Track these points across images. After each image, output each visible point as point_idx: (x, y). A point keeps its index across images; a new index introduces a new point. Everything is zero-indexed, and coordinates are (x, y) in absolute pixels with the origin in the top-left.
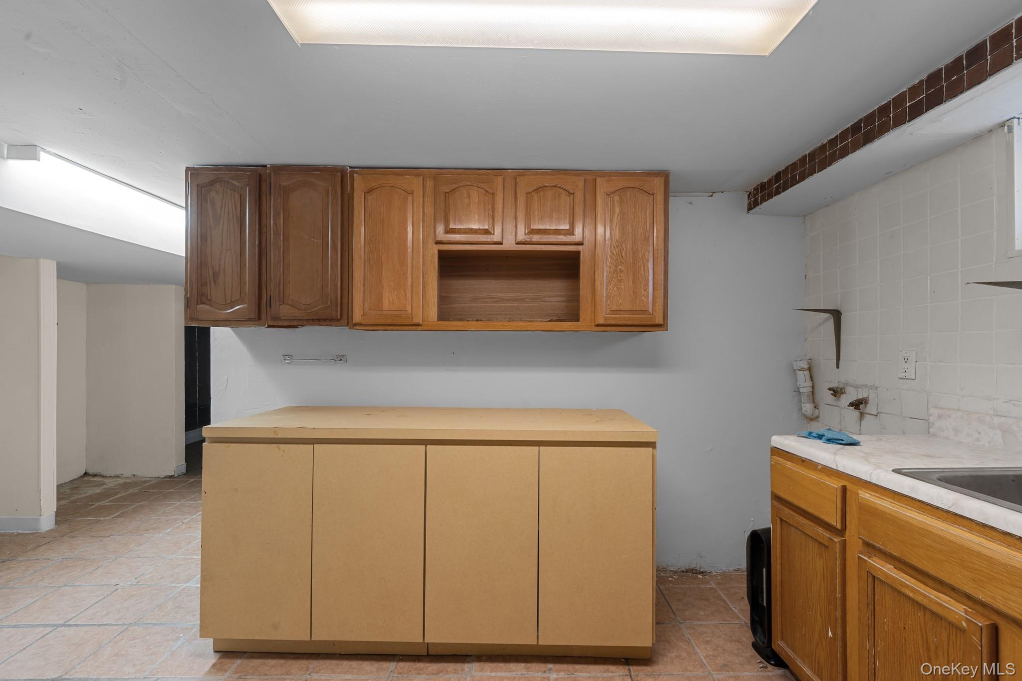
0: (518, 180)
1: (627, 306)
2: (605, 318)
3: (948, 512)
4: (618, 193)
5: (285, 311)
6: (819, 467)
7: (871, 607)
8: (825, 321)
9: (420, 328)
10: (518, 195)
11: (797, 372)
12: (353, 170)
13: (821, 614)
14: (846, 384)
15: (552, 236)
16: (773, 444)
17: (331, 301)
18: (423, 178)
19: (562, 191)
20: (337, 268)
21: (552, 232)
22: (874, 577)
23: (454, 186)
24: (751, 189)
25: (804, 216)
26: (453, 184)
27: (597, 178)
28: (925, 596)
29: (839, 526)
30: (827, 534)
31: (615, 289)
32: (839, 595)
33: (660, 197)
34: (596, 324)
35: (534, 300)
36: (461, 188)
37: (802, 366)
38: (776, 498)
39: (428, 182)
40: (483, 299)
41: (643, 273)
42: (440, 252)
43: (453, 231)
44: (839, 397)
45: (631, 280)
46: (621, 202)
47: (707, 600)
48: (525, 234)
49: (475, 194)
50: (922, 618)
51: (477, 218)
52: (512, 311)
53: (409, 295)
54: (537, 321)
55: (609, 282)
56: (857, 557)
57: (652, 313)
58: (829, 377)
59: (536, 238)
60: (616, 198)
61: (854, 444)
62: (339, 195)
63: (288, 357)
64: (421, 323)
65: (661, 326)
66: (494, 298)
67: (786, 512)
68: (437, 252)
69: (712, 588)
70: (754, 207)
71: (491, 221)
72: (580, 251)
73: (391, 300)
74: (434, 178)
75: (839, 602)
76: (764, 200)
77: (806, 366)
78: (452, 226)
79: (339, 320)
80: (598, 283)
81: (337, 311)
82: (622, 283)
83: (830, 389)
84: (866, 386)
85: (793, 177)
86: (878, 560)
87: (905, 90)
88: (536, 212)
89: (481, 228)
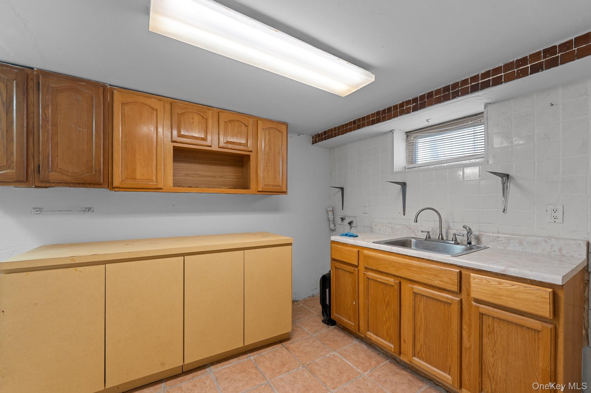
0: (220, 114)
1: (272, 183)
2: (262, 188)
3: (389, 252)
4: (267, 129)
5: (54, 176)
6: (350, 245)
7: (367, 289)
8: (338, 191)
9: (161, 191)
10: (220, 122)
11: (329, 212)
12: (112, 88)
13: (351, 298)
14: (346, 216)
15: (238, 146)
16: (332, 239)
17: (95, 171)
18: (164, 102)
19: (242, 124)
20: (101, 150)
21: (237, 144)
22: (368, 278)
23: (184, 111)
24: (314, 135)
25: (330, 149)
26: (183, 109)
27: (258, 121)
28: (383, 279)
29: (357, 265)
30: (353, 268)
31: (267, 175)
32: (357, 289)
33: (285, 134)
34: (258, 191)
35: (221, 177)
36: (188, 113)
37: (331, 209)
38: (333, 260)
39: (167, 106)
40: (192, 175)
41: (278, 168)
42: (174, 147)
43: (183, 136)
44: (343, 221)
45: (273, 171)
46: (269, 134)
47: (301, 311)
48: (224, 143)
49: (196, 118)
50: (382, 287)
51: (197, 131)
52: (209, 182)
53: (154, 171)
54: (223, 188)
55: (264, 171)
56: (363, 273)
57: (281, 186)
58: (340, 214)
59: (230, 146)
60: (267, 132)
61: (357, 236)
62: (102, 102)
63: (39, 210)
64: (163, 188)
65: (285, 193)
66: (199, 175)
67: (338, 265)
68: (172, 147)
69: (301, 306)
70: (315, 143)
71: (205, 133)
72: (250, 155)
73: (142, 173)
74: (171, 104)
75: (357, 291)
76: (319, 141)
77: (332, 210)
78: (182, 133)
79: (101, 184)
80: (259, 171)
81: (101, 179)
82: (269, 172)
83: (341, 218)
84: (352, 216)
85: (332, 135)
86: (369, 273)
87: (370, 114)
88: (230, 133)
89: (200, 137)
